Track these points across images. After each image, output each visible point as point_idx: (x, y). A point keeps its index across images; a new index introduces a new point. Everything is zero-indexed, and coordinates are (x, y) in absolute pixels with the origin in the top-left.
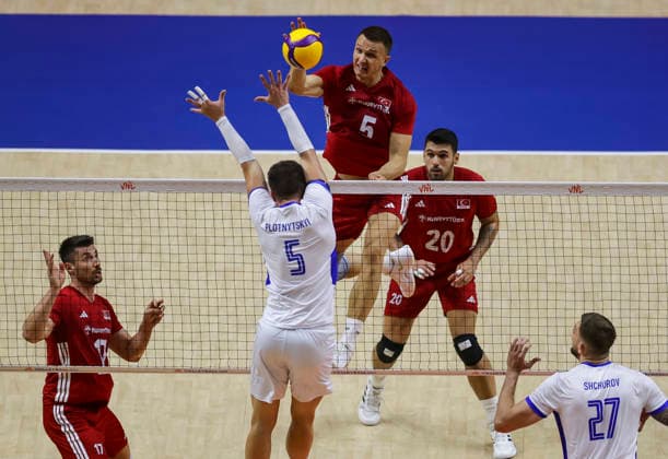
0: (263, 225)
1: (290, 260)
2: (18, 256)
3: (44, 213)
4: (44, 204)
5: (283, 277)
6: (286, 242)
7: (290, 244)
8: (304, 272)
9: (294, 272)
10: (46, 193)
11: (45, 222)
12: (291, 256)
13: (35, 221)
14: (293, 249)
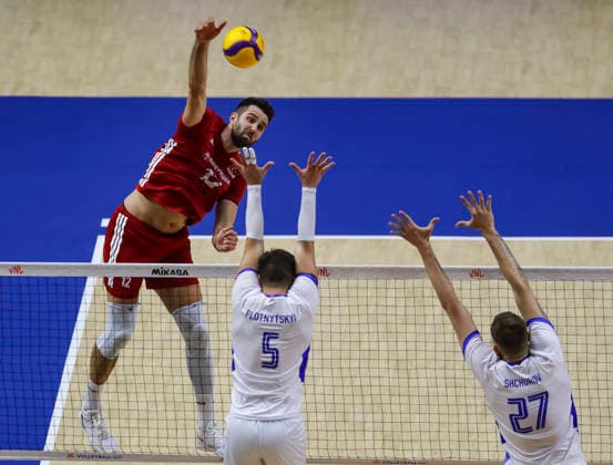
0: (244, 311)
1: (265, 352)
2: (364, 346)
4: (391, 293)
5: (254, 369)
6: (265, 334)
7: (268, 336)
8: (276, 366)
9: (266, 365)
10: (393, 281)
12: (266, 349)
13: (382, 310)
14: (271, 342)
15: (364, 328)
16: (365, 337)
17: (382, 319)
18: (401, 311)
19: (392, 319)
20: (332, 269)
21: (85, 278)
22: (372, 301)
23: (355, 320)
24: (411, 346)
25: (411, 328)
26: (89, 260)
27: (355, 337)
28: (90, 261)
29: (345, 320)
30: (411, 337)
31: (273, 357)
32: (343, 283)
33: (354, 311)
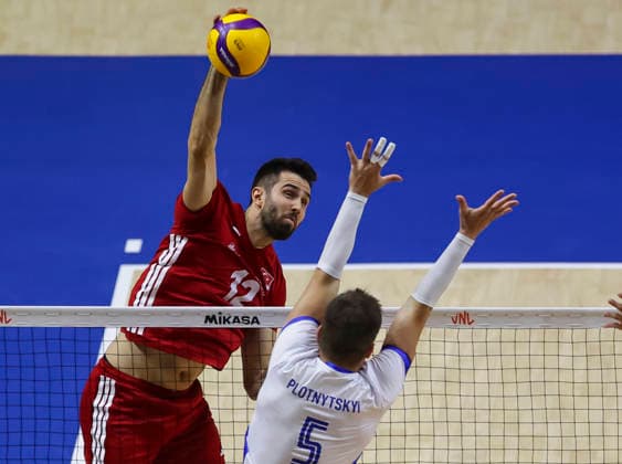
2: (525, 429)
3: (565, 362)
4: (566, 349)
6: (309, 419)
7: (312, 423)
10: (569, 331)
11: (567, 376)
13: (551, 375)
14: (312, 434)
15: (525, 403)
16: (526, 417)
17: (552, 388)
18: (580, 376)
19: (566, 389)
20: (477, 313)
21: (102, 330)
22: (538, 362)
23: (511, 390)
24: (596, 429)
25: (596, 402)
26: (108, 302)
27: (511, 416)
28: (109, 304)
29: (496, 390)
30: (596, 416)
31: (311, 456)
32: (493, 334)
33: (510, 376)
